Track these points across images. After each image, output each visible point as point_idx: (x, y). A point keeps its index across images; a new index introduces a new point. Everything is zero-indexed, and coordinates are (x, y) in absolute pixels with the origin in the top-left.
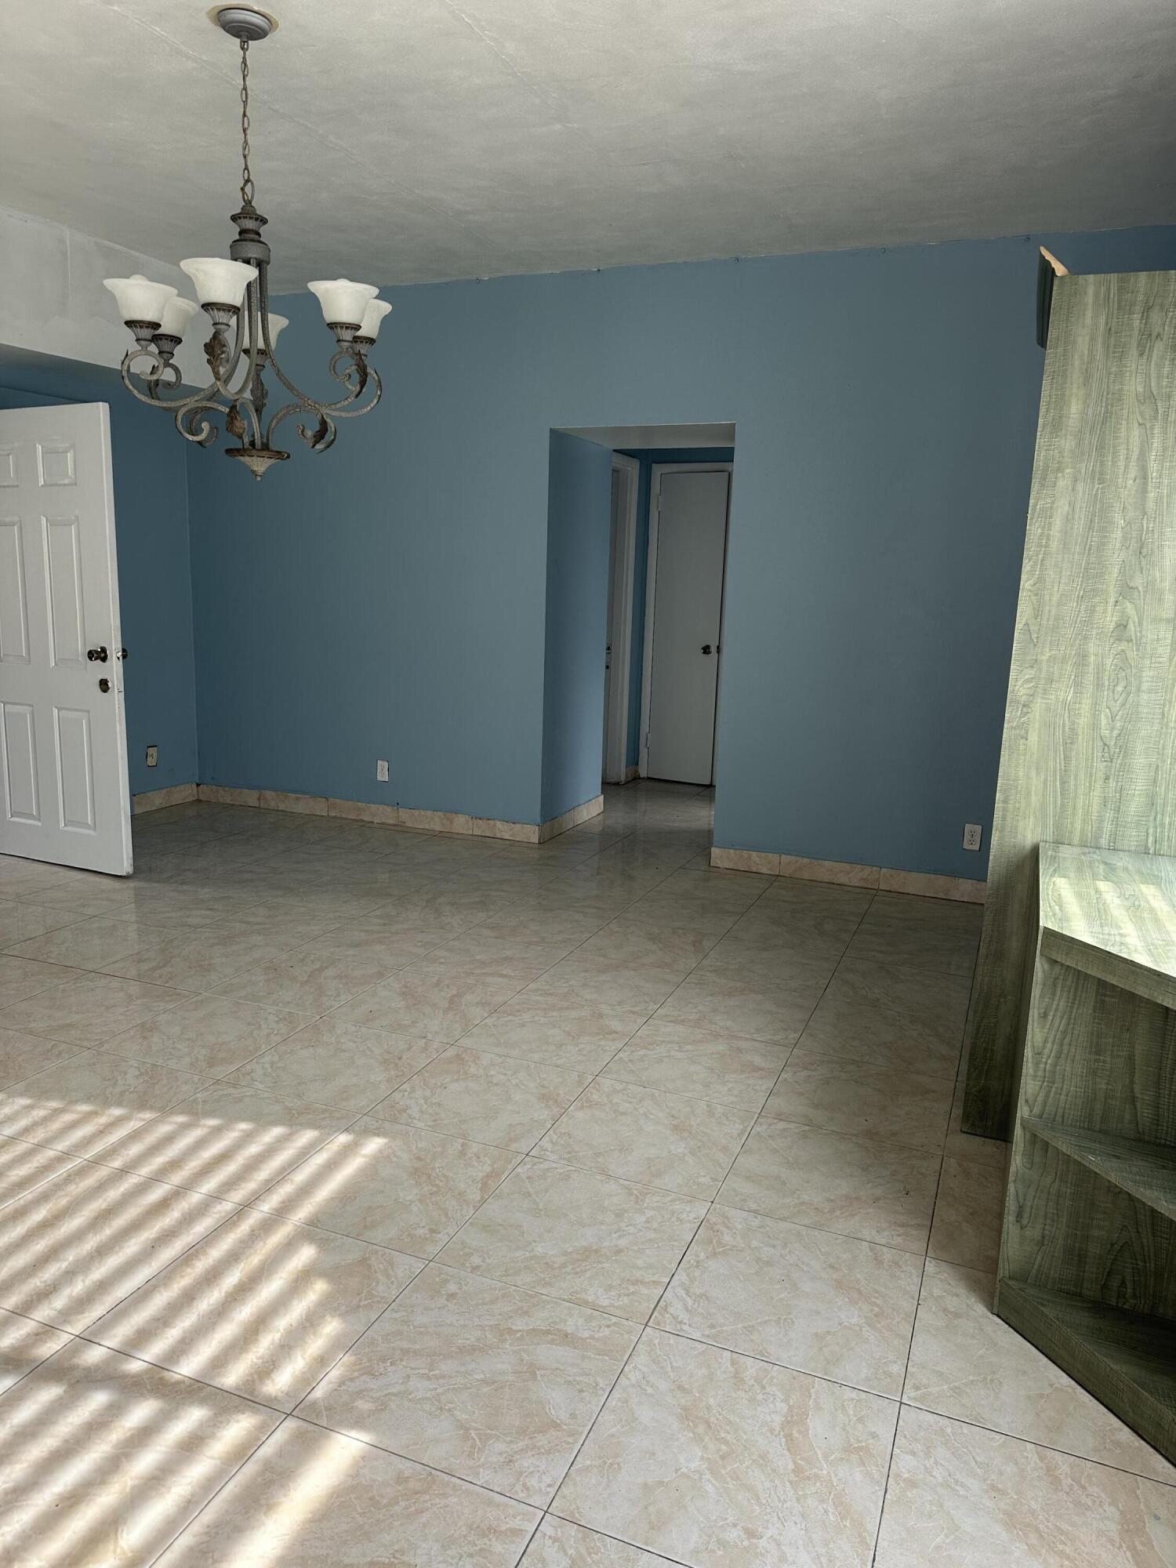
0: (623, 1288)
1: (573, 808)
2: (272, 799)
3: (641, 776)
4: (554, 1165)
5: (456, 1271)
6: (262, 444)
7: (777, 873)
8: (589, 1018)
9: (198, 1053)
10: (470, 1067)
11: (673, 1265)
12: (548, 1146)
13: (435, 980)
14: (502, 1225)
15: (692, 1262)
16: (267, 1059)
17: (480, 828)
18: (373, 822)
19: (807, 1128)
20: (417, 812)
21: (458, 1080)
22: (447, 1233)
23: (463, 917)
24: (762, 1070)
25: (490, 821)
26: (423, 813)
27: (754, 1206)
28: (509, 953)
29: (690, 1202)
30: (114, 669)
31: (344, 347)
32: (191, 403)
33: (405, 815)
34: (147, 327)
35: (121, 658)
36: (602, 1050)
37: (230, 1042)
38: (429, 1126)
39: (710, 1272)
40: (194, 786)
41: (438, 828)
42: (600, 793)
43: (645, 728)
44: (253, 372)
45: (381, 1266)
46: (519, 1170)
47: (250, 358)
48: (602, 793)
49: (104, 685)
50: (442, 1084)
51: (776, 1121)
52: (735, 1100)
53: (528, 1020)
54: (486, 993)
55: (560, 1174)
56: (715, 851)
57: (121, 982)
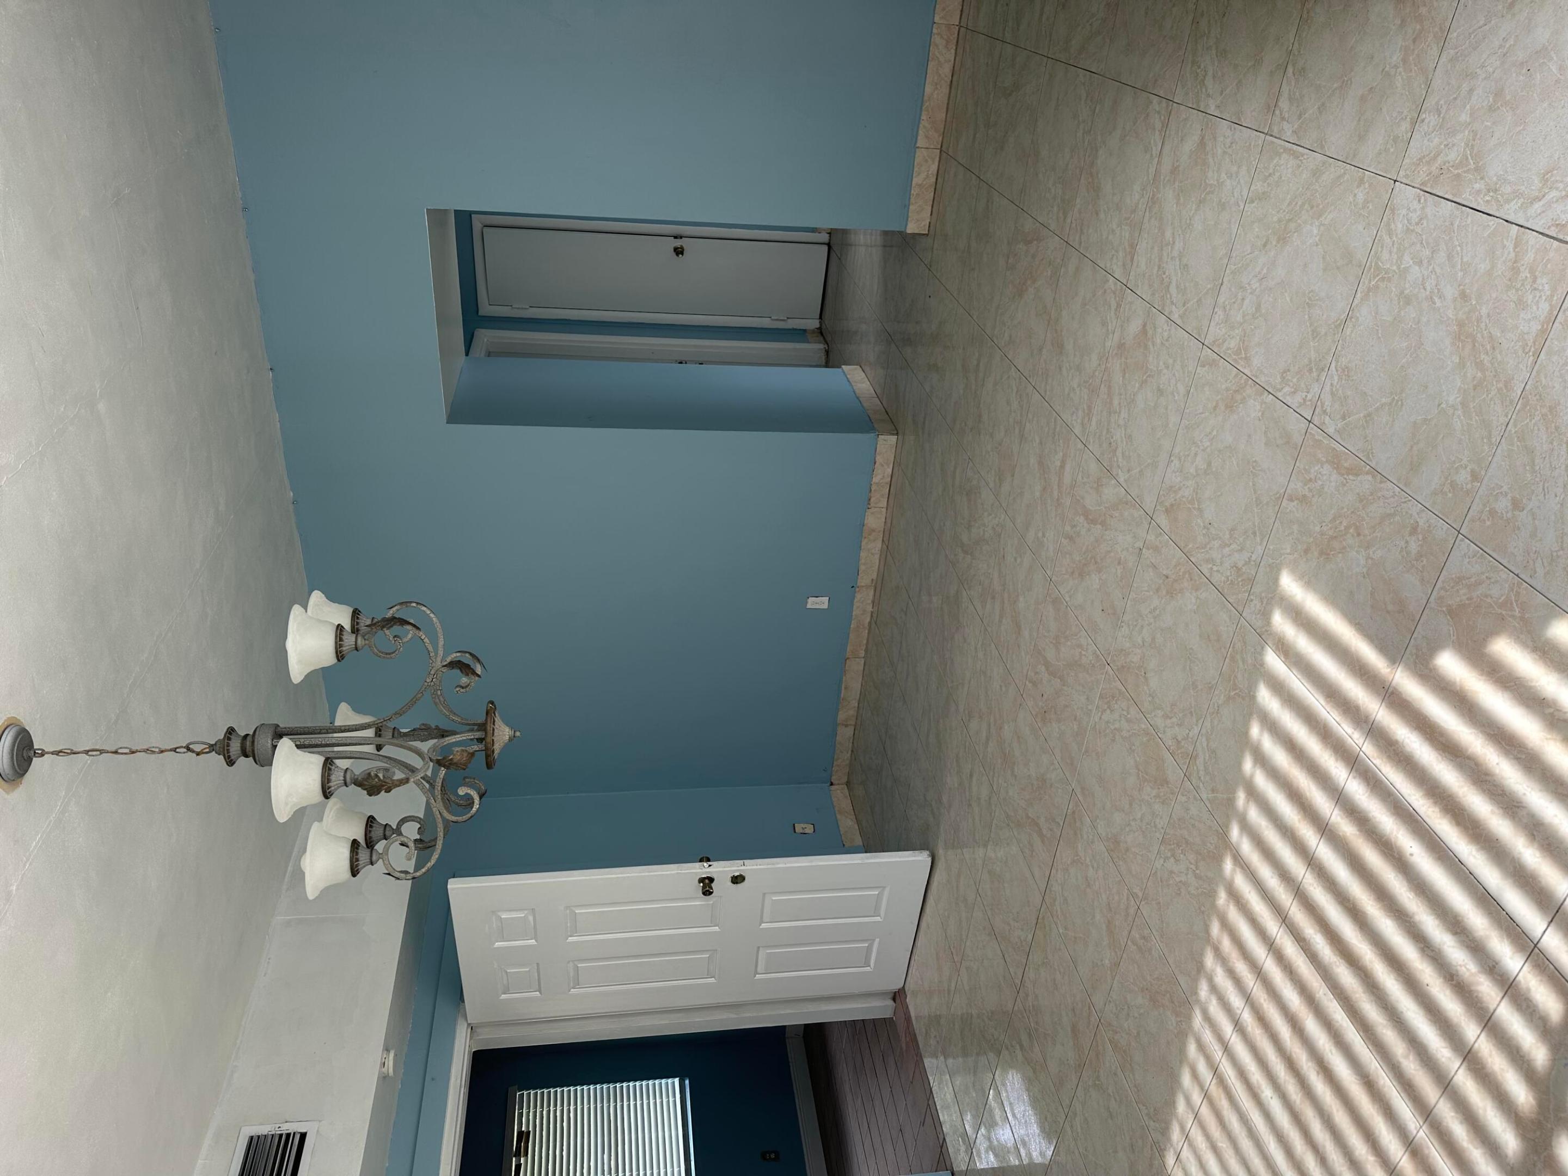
0: (1523, 285)
1: (858, 398)
2: (847, 713)
3: (818, 326)
4: (1327, 388)
5: (1477, 500)
6: (478, 730)
7: (939, 151)
8: (1123, 359)
9: (1149, 795)
10: (1183, 497)
11: (1491, 224)
12: (1298, 398)
13: (1065, 542)
14: (1412, 447)
15: (1487, 198)
16: (1159, 722)
17: (880, 500)
18: (872, 612)
19: (1290, 70)
20: (862, 568)
21: (1200, 510)
22: (1418, 514)
23: (986, 514)
24: (1203, 138)
25: (873, 489)
26: (863, 561)
27: (1405, 126)
28: (1033, 461)
29: (1393, 210)
30: (721, 870)
31: (363, 643)
32: (438, 807)
33: (865, 579)
34: (357, 854)
35: (710, 863)
36: (1167, 340)
37: (1136, 761)
38: (1262, 540)
39: (1506, 172)
40: (833, 788)
41: (879, 544)
42: (840, 370)
43: (765, 323)
44: (400, 741)
45: (1462, 592)
46: (1331, 431)
47: (385, 745)
48: (840, 367)
49: (737, 880)
50: (1205, 527)
51: (1277, 112)
52: (1244, 168)
53: (1123, 432)
54: (1085, 484)
55: (1340, 379)
56: (911, 228)
57: (1057, 870)
